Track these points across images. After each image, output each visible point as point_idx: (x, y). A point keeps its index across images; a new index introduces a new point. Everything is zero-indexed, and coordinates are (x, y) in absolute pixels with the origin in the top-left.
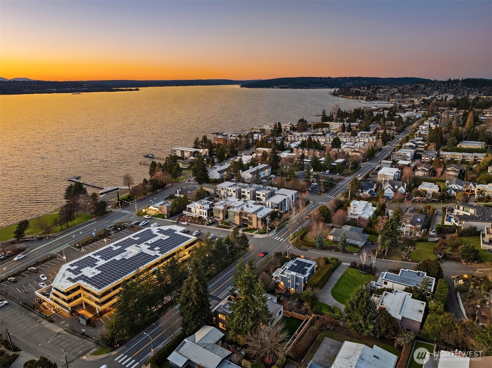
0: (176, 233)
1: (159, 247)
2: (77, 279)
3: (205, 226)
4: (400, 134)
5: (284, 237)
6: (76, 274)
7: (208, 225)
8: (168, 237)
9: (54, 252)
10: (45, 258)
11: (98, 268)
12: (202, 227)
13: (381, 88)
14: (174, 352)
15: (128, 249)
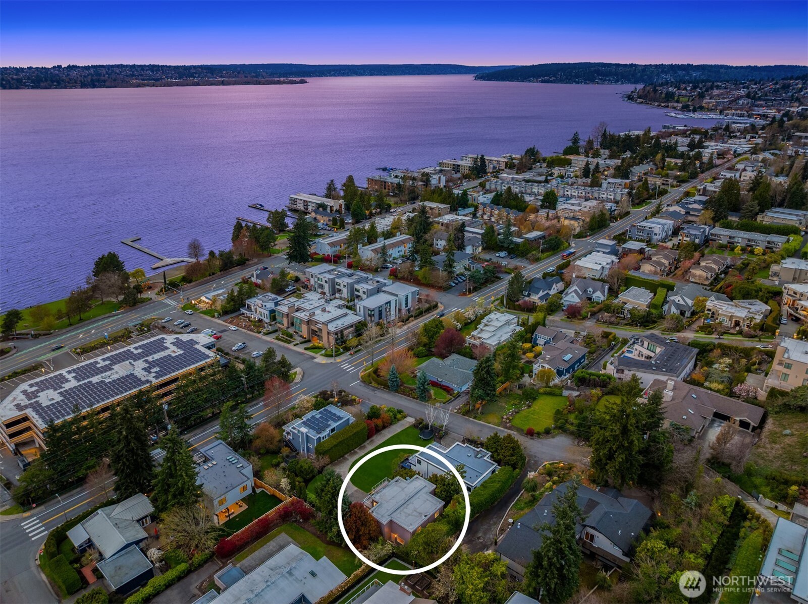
0: (196, 346)
1: (161, 367)
2: (26, 407)
3: (260, 335)
4: (683, 185)
5: (356, 366)
6: (29, 399)
7: (265, 334)
8: (182, 352)
9: (43, 358)
10: (27, 368)
11: (61, 393)
12: (255, 336)
13: (718, 87)
14: (79, 525)
15: (116, 367)
